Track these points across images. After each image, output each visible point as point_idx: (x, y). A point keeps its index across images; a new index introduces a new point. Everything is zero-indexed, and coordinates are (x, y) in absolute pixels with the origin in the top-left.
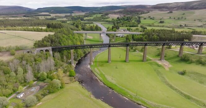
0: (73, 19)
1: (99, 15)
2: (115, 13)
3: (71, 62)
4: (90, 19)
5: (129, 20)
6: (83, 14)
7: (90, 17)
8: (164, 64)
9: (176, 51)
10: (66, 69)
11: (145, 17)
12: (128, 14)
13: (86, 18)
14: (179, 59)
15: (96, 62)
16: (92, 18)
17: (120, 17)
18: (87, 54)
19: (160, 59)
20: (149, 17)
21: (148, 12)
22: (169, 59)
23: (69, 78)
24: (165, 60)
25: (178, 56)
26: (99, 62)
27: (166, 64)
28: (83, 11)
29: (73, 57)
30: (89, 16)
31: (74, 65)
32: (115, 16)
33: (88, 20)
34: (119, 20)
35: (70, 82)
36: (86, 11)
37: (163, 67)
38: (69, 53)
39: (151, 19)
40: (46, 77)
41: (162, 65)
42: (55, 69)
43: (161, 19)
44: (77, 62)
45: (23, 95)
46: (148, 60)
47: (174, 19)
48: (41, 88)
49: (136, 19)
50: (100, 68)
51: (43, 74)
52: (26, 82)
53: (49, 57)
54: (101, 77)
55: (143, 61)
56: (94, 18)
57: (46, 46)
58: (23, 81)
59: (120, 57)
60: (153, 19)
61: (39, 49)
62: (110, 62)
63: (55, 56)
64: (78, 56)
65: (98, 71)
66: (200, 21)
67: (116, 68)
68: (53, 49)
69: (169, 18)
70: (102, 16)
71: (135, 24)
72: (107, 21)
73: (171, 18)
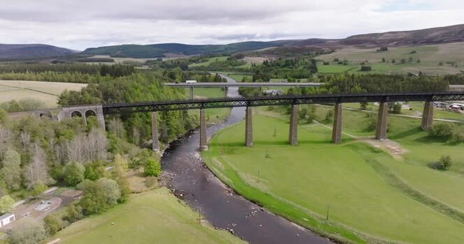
0: (164, 65)
1: (224, 59)
2: (258, 55)
3: (152, 144)
4: (202, 66)
5: (291, 66)
6: (187, 57)
7: (203, 62)
8: (389, 148)
9: (414, 119)
10: (137, 159)
11: (326, 61)
12: (288, 56)
13: (194, 65)
14: (426, 134)
15: (214, 145)
16: (206, 64)
17: (269, 61)
18: (193, 130)
19: (375, 137)
20: (336, 60)
21: (333, 51)
22: (398, 137)
23: (144, 179)
24: (390, 138)
25: (420, 129)
26: (224, 145)
27: (394, 148)
28: (185, 53)
29: (158, 135)
30: (200, 61)
31: (159, 152)
32: (259, 61)
33: (198, 69)
34: (268, 66)
35: (145, 188)
36: (195, 54)
37: (386, 154)
38: (147, 123)
39: (340, 63)
40: (82, 176)
41: (383, 149)
42: (108, 159)
43: (363, 63)
44: (167, 146)
45: (11, 219)
46: (344, 141)
47: (393, 62)
48: (66, 202)
49: (306, 63)
50: (225, 157)
51: (73, 166)
52: (25, 188)
53: (93, 129)
54: (228, 177)
55: (333, 142)
56: (211, 64)
57: (90, 103)
58: (17, 186)
59: (274, 136)
60: (345, 64)
61: (71, 108)
62: (251, 144)
63: (110, 126)
64: (169, 132)
65: (220, 164)
66: (453, 65)
67: (267, 157)
68: (106, 111)
69: (382, 61)
70: (228, 59)
71: (305, 73)
72: (240, 70)
73: (386, 60)
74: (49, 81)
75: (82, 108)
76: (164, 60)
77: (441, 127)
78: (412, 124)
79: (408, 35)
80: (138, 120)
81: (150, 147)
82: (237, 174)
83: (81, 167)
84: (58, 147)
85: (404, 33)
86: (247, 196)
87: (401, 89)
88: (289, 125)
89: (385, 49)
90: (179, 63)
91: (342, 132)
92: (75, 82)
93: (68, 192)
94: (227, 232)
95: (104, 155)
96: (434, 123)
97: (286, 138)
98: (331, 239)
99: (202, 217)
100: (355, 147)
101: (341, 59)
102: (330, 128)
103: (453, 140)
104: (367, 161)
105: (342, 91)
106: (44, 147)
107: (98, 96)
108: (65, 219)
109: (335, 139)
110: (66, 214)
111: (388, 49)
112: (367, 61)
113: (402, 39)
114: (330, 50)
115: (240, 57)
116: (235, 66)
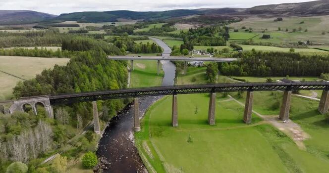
1: (159, 26)
2: (186, 22)
5: (210, 34)
7: (144, 28)
9: (312, 100)
11: (236, 28)
13: (138, 30)
17: (193, 29)
19: (278, 117)
20: (244, 28)
21: (241, 20)
22: (297, 118)
25: (317, 112)
30: (142, 27)
32: (186, 27)
33: (141, 33)
34: (193, 33)
39: (247, 31)
41: (287, 132)
43: (264, 31)
46: (254, 120)
47: (287, 30)
49: (221, 31)
56: (150, 30)
60: (250, 32)
69: (278, 29)
70: (163, 26)
71: (220, 41)
72: (172, 35)
73: (281, 29)
78: (310, 106)
79: (296, 6)
85: (294, 5)
89: (280, 20)
90: (126, 28)
101: (247, 28)
109: (246, 120)
111: (283, 18)
112: (266, 30)
113: (292, 9)
114: (239, 19)
115: (172, 24)
116: (168, 31)
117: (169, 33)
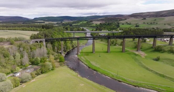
0: (63, 24)
1: (85, 22)
2: (98, 21)
3: (61, 52)
4: (77, 25)
5: (110, 25)
6: (72, 21)
7: (78, 23)
8: (141, 54)
9: (150, 44)
10: (56, 57)
11: (123, 23)
12: (109, 21)
13: (75, 24)
14: (154, 49)
15: (82, 52)
16: (79, 24)
17: (102, 23)
18: (74, 48)
19: (136, 50)
20: (127, 23)
21: (126, 19)
22: (144, 50)
23: (59, 63)
24: (142, 51)
25: (152, 48)
26: (85, 53)
27: (142, 54)
28: (72, 20)
29: (63, 49)
30: (77, 23)
31: (63, 55)
32: (98, 23)
33: (76, 26)
34: (102, 25)
35: (60, 66)
36: (74, 20)
37: (139, 56)
38: (59, 45)
39: (128, 24)
40: (39, 62)
41: (139, 54)
42: (47, 57)
43: (137, 24)
44: (66, 53)
45: (20, 74)
46: (126, 51)
47: (148, 23)
48: (35, 69)
49: (116, 24)
50: (85, 56)
51: (37, 59)
52: (22, 65)
53: (42, 47)
54: (87, 63)
55: (122, 52)
56: (81, 24)
57: (41, 38)
58: (20, 64)
59: (102, 50)
60: (130, 24)
61: (35, 40)
62: (95, 52)
63: (47, 46)
64: (67, 48)
65: (84, 59)
66: (169, 25)
67: (99, 56)
68: (46, 41)
69: (143, 23)
70: (87, 22)
71: (115, 28)
72: (91, 26)
73: (145, 23)
74: (24, 30)
75: (38, 40)
76: (63, 22)
77: (159, 47)
78: (150, 46)
79: (154, 13)
80: (56, 44)
81: (61, 53)
82: (89, 62)
83: (39, 59)
84: (31, 53)
85: (153, 13)
86: (93, 68)
87: (147, 34)
88: (107, 46)
89: (145, 19)
90: (69, 24)
91: (125, 49)
92: (33, 31)
93: (35, 67)
94: (86, 78)
95: (46, 55)
96: (157, 46)
97: (106, 50)
98: (118, 81)
99: (78, 74)
100: (129, 54)
101: (129, 23)
102: (121, 47)
103: (162, 51)
104: (133, 58)
105: (127, 34)
106: (27, 52)
107: (43, 36)
108: (36, 74)
109: (123, 51)
110: (36, 73)
111: (146, 18)
112: (138, 23)
113: (152, 15)
114: (125, 19)
115: (91, 21)
116: (89, 25)
117: (90, 25)
